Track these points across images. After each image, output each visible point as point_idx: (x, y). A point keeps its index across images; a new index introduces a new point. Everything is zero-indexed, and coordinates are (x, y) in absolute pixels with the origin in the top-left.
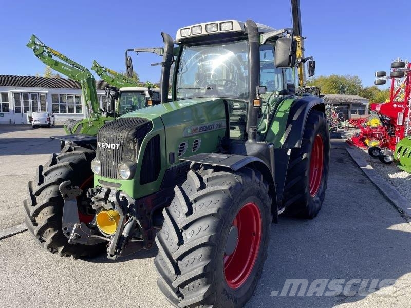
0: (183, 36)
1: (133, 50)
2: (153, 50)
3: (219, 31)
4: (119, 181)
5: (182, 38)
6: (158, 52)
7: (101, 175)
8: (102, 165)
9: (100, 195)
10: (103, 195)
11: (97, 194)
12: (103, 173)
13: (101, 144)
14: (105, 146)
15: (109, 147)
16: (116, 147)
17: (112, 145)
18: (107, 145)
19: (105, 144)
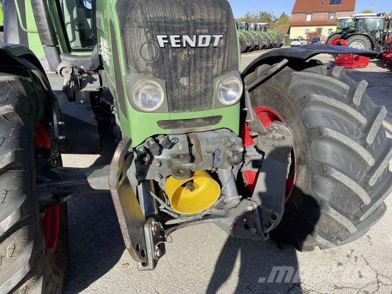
4: (216, 112)
7: (167, 110)
8: (169, 89)
9: (174, 150)
10: (181, 147)
11: (165, 151)
12: (173, 105)
13: (168, 38)
14: (181, 43)
15: (193, 44)
16: (212, 40)
17: (201, 37)
18: (186, 38)
19: (181, 38)
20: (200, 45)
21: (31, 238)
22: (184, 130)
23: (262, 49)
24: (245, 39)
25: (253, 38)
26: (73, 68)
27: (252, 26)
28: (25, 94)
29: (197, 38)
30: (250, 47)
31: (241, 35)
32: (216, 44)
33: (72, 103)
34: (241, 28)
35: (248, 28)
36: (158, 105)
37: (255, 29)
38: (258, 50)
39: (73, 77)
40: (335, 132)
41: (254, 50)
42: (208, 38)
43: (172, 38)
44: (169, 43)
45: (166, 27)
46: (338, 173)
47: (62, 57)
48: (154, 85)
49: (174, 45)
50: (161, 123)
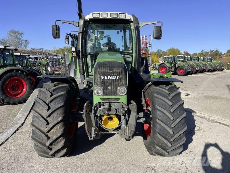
0: (94, 17)
1: (60, 21)
2: (72, 23)
3: (118, 18)
4: (118, 97)
5: (93, 18)
6: (75, 24)
7: (103, 95)
8: (104, 89)
9: (104, 107)
10: (107, 106)
11: (102, 107)
12: (105, 94)
13: (104, 77)
14: (108, 78)
15: (111, 78)
16: (117, 77)
17: (113, 76)
18: (109, 77)
19: (108, 77)
20: (113, 78)
21: (64, 125)
22: (108, 102)
23: (208, 71)
24: (195, 66)
25: (201, 65)
26: (87, 82)
27: (202, 58)
28: (70, 89)
29: (112, 77)
30: (199, 70)
31: (193, 63)
32: (118, 78)
33: (86, 93)
34: (194, 60)
35: (198, 60)
36: (101, 94)
37: (204, 60)
38: (205, 72)
39: (87, 85)
40: (159, 107)
41: (202, 72)
42: (115, 77)
43: (105, 77)
44: (104, 78)
45: (104, 74)
46: (159, 121)
47: (85, 78)
48: (100, 88)
49: (106, 78)
50: (101, 99)
